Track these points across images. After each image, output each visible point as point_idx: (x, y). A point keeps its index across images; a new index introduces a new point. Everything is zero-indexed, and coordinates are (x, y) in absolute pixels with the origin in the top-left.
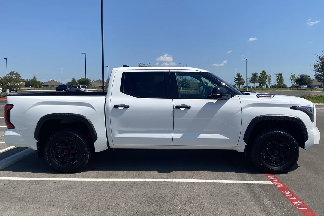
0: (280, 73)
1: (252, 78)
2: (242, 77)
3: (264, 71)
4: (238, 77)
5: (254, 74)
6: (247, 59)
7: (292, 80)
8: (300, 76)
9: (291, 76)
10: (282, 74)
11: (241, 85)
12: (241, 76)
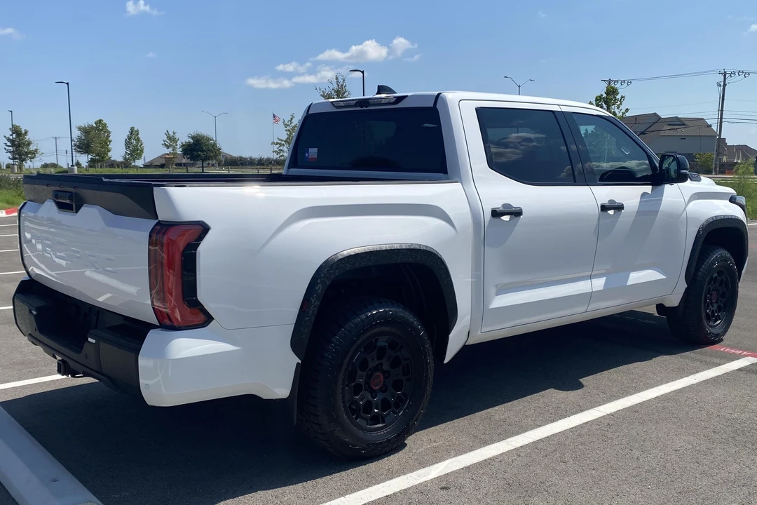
0: (132, 129)
1: (80, 139)
2: (27, 137)
3: (100, 121)
4: (14, 136)
5: (83, 128)
6: (67, 84)
7: (168, 147)
8: (193, 138)
9: (165, 138)
10: (137, 131)
11: (24, 160)
12: (26, 133)
